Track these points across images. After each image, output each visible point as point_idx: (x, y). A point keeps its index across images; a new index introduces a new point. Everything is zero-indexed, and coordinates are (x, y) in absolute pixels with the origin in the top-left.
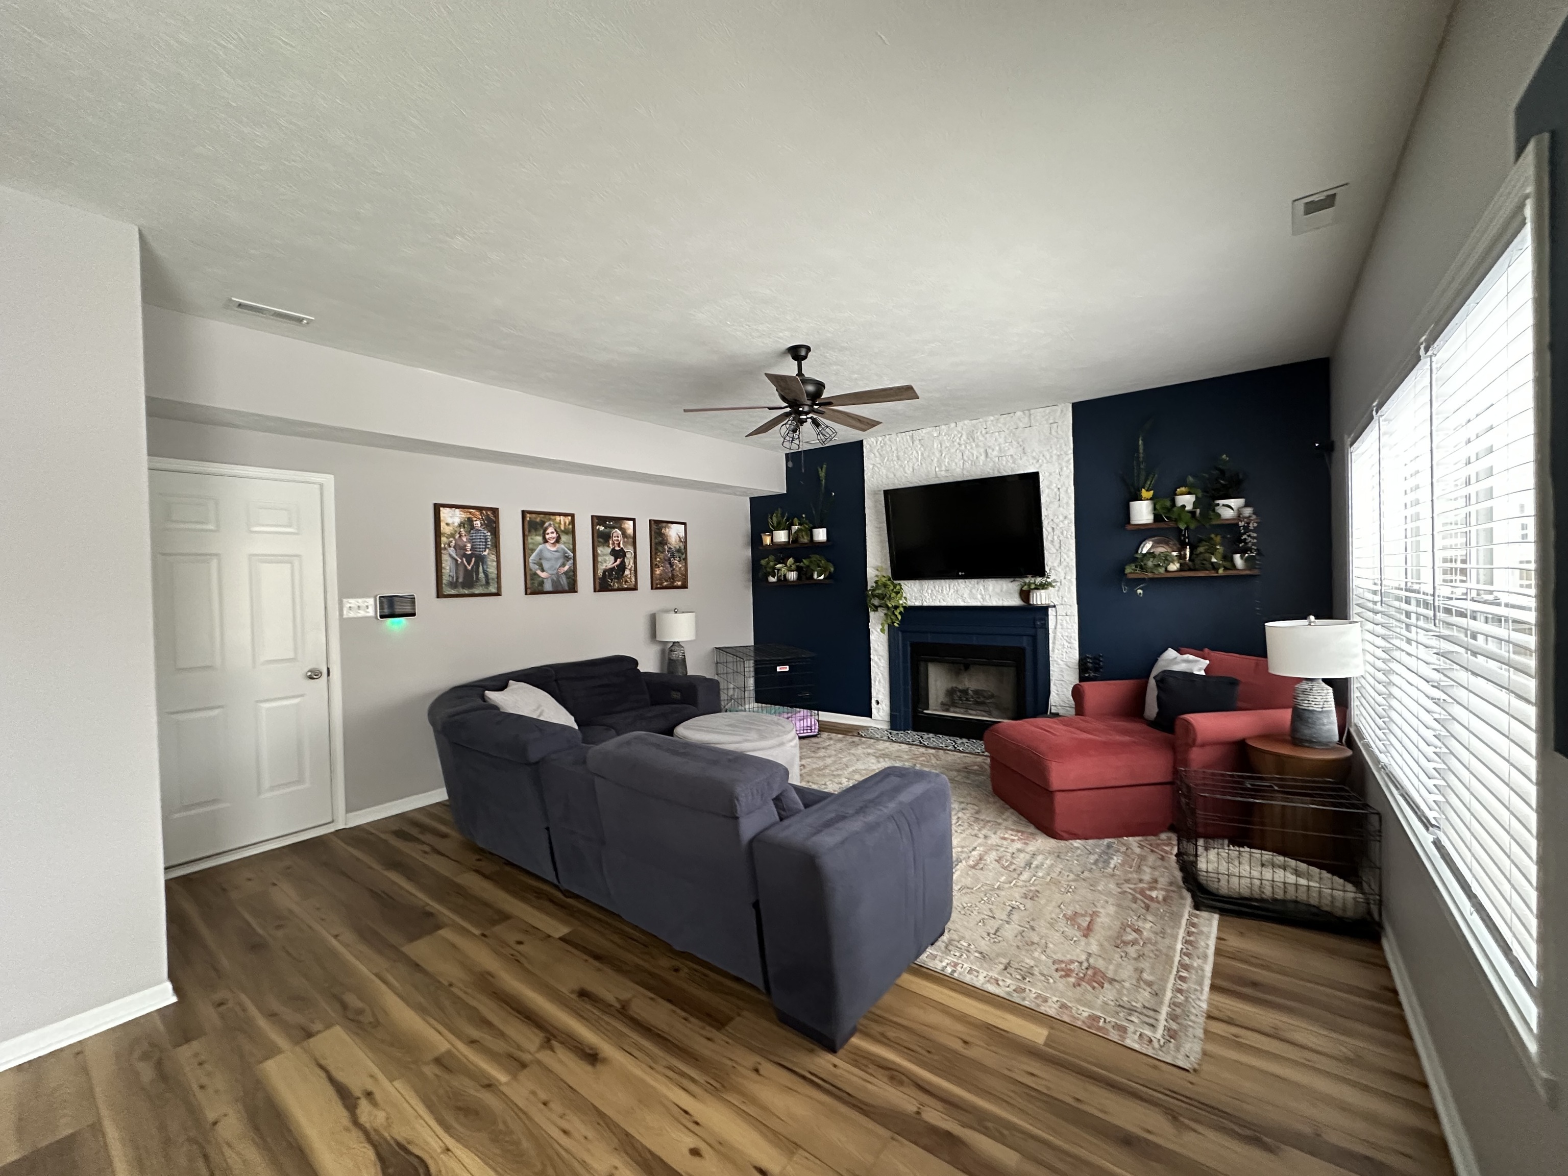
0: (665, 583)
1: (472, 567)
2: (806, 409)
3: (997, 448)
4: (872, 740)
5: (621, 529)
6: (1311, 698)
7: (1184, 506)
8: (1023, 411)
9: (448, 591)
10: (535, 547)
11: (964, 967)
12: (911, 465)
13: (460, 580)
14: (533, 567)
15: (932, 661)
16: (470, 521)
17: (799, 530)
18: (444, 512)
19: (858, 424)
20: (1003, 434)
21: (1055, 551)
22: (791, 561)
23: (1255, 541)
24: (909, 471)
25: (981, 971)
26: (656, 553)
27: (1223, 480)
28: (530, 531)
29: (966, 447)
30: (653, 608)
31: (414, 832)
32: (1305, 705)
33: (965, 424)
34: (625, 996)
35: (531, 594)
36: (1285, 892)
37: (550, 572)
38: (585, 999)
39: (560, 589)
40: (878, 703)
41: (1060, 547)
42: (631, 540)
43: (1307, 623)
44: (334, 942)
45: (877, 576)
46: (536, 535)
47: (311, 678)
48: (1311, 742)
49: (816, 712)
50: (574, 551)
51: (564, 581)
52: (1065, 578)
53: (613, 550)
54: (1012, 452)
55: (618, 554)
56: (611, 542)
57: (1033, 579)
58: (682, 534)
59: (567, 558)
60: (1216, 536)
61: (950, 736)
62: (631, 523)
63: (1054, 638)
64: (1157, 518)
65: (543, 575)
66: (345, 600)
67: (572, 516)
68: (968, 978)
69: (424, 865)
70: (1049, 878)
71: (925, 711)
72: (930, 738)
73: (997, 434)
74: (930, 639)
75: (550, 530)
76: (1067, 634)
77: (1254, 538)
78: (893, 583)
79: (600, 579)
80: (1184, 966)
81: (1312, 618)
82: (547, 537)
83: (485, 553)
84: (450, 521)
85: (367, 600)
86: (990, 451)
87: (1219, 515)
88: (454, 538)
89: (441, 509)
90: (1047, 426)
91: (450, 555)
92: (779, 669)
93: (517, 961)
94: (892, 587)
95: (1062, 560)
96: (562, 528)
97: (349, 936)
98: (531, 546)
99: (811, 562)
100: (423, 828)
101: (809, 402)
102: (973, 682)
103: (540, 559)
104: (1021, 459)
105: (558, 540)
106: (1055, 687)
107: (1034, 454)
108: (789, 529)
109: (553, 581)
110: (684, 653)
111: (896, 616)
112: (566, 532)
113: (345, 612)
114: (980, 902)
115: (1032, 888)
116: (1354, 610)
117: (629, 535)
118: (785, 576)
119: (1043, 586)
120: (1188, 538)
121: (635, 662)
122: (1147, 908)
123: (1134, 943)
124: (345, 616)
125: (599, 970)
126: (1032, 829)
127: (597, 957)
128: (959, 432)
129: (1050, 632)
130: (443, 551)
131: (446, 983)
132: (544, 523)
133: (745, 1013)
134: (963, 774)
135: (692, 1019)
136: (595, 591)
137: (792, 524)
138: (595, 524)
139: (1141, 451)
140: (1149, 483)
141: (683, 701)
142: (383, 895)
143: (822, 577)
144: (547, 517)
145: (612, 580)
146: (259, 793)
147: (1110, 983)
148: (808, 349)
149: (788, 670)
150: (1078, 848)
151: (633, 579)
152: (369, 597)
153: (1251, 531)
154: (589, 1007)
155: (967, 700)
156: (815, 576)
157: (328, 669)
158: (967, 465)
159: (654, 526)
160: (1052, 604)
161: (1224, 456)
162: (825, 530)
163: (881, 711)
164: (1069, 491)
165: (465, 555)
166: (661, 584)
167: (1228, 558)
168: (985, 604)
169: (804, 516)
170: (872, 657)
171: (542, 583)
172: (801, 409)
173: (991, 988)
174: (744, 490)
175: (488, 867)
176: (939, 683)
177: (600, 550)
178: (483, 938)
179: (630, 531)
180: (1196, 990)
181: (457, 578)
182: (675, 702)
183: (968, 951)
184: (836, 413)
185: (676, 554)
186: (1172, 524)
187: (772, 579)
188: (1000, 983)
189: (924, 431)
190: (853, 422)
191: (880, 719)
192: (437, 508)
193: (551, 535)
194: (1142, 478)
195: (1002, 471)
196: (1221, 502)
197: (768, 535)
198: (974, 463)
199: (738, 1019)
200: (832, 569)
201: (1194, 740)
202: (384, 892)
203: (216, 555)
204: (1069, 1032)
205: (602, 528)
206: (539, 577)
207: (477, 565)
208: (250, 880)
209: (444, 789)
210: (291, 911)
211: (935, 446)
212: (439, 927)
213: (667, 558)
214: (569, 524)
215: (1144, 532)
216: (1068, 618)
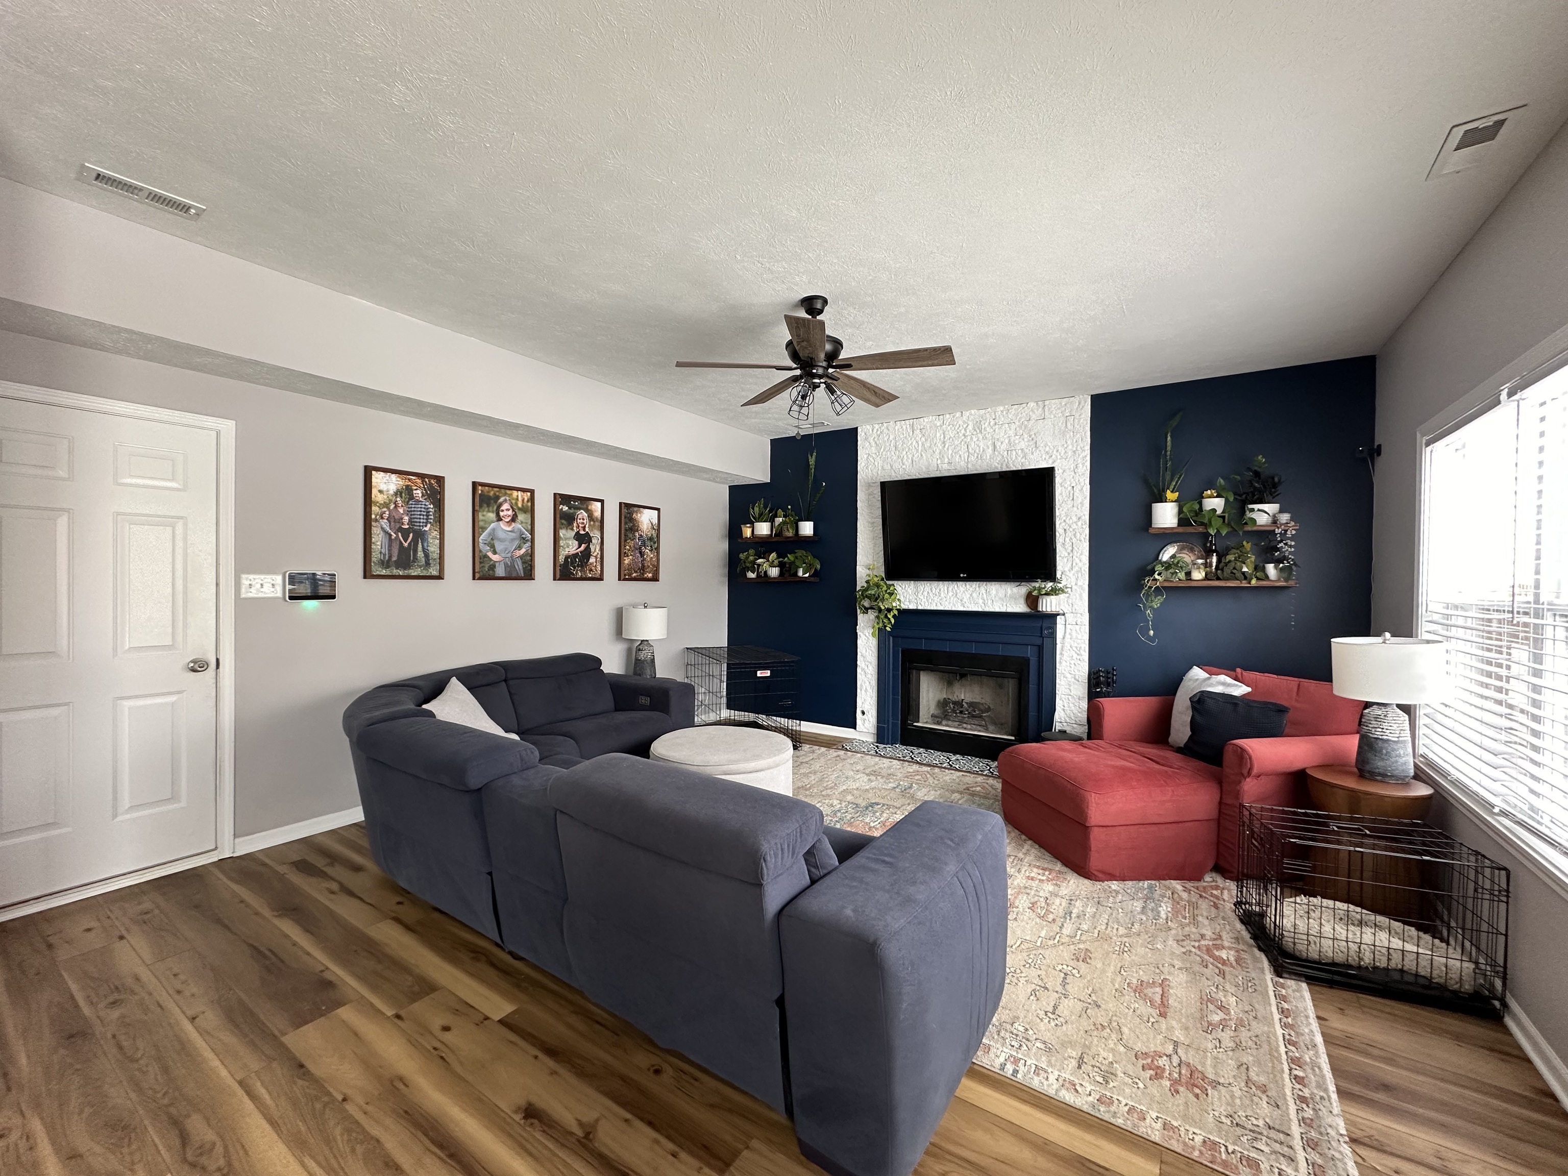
0: (634, 575)
1: (410, 544)
2: (820, 371)
3: (1007, 441)
4: (859, 755)
5: (587, 510)
6: (1385, 726)
7: (1214, 510)
8: (1037, 402)
9: (377, 570)
10: (487, 526)
11: (1028, 1063)
12: (910, 456)
13: (394, 559)
14: (483, 548)
15: (924, 669)
16: (409, 490)
17: (784, 523)
18: (378, 478)
19: (873, 398)
20: (1013, 426)
21: (1067, 555)
22: (773, 556)
23: (1293, 549)
24: (908, 463)
25: (1050, 1070)
26: (625, 541)
27: (1258, 483)
28: (481, 506)
29: (972, 438)
30: (619, 602)
31: (320, 862)
32: (1378, 734)
33: (971, 415)
34: (589, 1116)
35: (479, 579)
36: (1389, 959)
37: (503, 555)
38: (536, 1121)
39: (514, 575)
40: (863, 713)
41: (1072, 551)
42: (598, 524)
43: (1382, 641)
44: (188, 1027)
45: (869, 575)
46: (489, 511)
47: (194, 670)
48: (1384, 775)
49: (798, 722)
50: (532, 532)
51: (519, 566)
52: (1076, 584)
53: (578, 533)
54: (1023, 445)
55: (585, 539)
56: (575, 524)
57: (1043, 583)
58: (655, 521)
59: (524, 540)
60: (1248, 543)
61: (942, 751)
62: (599, 504)
63: (1062, 647)
64: (1183, 521)
65: (495, 558)
66: (244, 576)
67: (532, 492)
68: (1036, 1082)
69: (331, 913)
70: (1096, 931)
71: (915, 724)
72: (921, 753)
73: (1007, 425)
74: (923, 645)
75: (506, 506)
76: (1076, 645)
77: (1291, 546)
78: (886, 584)
79: (560, 566)
80: (1296, 1062)
81: (1388, 635)
82: (502, 514)
83: (426, 529)
84: (383, 487)
85: (274, 577)
86: (998, 444)
87: (1254, 521)
88: (388, 509)
89: (374, 472)
90: (1062, 419)
91: (382, 528)
92: (759, 674)
93: (442, 1058)
94: (885, 588)
95: (1074, 564)
96: (520, 505)
97: (211, 1018)
98: (481, 524)
99: (796, 558)
100: (333, 858)
101: (824, 364)
102: (965, 693)
103: (492, 539)
104: (1032, 454)
105: (514, 519)
106: (1061, 702)
107: (1047, 449)
108: (772, 521)
109: (506, 566)
110: (653, 653)
111: (889, 619)
112: (524, 510)
113: (243, 590)
114: (1024, 966)
115: (1082, 946)
116: (1424, 628)
117: (597, 518)
118: (766, 572)
119: (1054, 592)
120: (1215, 545)
121: (598, 662)
122: (1222, 974)
123: (1224, 1025)
124: (243, 596)
125: (553, 1073)
126: (1059, 866)
127: (551, 1052)
128: (964, 422)
129: (1058, 642)
130: (373, 523)
131: (340, 1098)
132: (498, 498)
133: (755, 1143)
134: (966, 797)
135: (683, 1155)
136: (554, 579)
137: (776, 516)
138: (558, 503)
139: (1169, 448)
140: (1174, 483)
141: (652, 707)
142: (267, 953)
143: (807, 575)
144: (503, 491)
145: (574, 567)
146: (115, 816)
147: (1214, 1088)
148: (825, 302)
149: (769, 675)
150: (1117, 892)
151: (599, 568)
152: (275, 573)
153: (1289, 539)
154: (538, 1135)
155: (961, 712)
156: (800, 573)
157: (218, 660)
158: (972, 458)
159: (624, 510)
160: (1061, 612)
161: (1260, 457)
162: (812, 523)
163: (867, 722)
164: (1084, 489)
165: (400, 529)
166: (630, 575)
167: (1259, 569)
168: (987, 609)
169: (789, 507)
170: (858, 663)
171: (493, 567)
172: (814, 371)
173: (1068, 1097)
174: (726, 476)
175: (410, 913)
176: (931, 695)
177: (562, 533)
178: (396, 1020)
179: (597, 514)
180: (1322, 1098)
181: (390, 557)
182: (643, 708)
183: (1028, 1040)
184: (852, 382)
185: (648, 543)
186: (1201, 529)
187: (751, 575)
188: (1078, 1087)
189: (926, 420)
190: (868, 395)
191: (865, 730)
192: (368, 471)
193: (505, 513)
194: (1168, 478)
195: (1012, 465)
196: (1256, 507)
197: (749, 527)
198: (980, 457)
199: (745, 1153)
200: (819, 567)
201: (1250, 770)
202: (270, 950)
203: (67, 510)
204: (1184, 1167)
205: (565, 508)
206: (491, 560)
207: (415, 542)
208: (89, 930)
209: (361, 808)
210: (137, 979)
211: (938, 435)
212: (340, 1004)
213: (638, 547)
214: (528, 501)
215: (1167, 536)
216: (1077, 627)
